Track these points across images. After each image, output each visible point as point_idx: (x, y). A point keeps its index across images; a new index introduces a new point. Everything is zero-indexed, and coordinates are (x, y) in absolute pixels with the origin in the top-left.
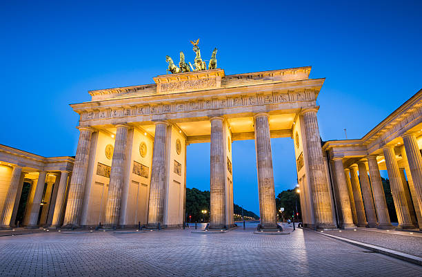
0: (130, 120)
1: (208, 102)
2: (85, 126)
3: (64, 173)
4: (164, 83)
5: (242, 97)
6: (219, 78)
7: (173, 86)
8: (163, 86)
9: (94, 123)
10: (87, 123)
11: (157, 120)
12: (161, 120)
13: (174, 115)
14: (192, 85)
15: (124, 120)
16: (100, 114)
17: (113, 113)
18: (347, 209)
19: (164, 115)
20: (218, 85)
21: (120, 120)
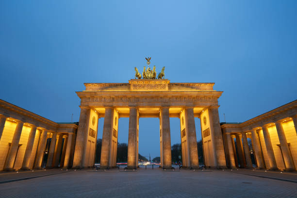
0: (114, 104)
1: (161, 98)
2: (85, 106)
3: (71, 134)
4: (135, 84)
5: (180, 97)
6: (167, 85)
7: (140, 86)
8: (135, 86)
9: (91, 105)
10: (86, 104)
11: (132, 106)
12: (134, 106)
13: (142, 104)
14: (152, 87)
15: (111, 104)
16: (95, 99)
17: (103, 99)
18: (233, 159)
19: (136, 103)
20: (167, 89)
21: (108, 104)
